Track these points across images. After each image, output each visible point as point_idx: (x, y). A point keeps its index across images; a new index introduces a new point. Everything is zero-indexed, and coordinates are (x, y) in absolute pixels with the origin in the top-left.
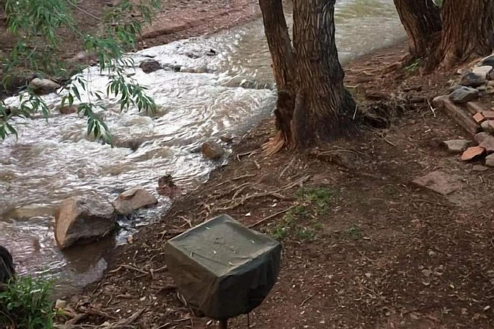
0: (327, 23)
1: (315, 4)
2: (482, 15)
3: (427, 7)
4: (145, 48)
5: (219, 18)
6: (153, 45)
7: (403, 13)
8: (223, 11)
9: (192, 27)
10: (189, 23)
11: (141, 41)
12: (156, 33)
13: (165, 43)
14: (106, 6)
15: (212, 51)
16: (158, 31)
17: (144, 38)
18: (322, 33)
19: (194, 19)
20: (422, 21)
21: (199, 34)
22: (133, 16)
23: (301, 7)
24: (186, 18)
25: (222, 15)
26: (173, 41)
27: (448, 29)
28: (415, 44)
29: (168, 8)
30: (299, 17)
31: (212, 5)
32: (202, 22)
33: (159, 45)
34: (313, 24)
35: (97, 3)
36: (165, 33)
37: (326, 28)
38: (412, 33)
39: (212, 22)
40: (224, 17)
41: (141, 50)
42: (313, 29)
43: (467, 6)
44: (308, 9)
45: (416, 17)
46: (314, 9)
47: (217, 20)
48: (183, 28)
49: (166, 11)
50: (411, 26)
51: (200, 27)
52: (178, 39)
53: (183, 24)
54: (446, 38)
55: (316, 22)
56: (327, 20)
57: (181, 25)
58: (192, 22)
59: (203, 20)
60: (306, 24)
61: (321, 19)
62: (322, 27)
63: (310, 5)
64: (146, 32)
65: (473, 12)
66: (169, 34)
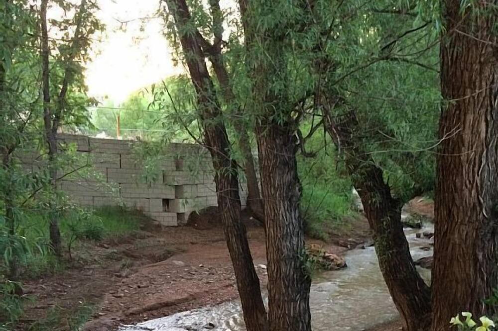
0: (302, 312)
1: (289, 294)
2: (470, 300)
3: (419, 288)
4: (146, 320)
5: (223, 289)
6: (154, 317)
7: (395, 294)
8: (228, 282)
9: (195, 299)
10: (191, 295)
11: (142, 313)
12: (157, 306)
13: (166, 316)
14: (114, 277)
15: (210, 324)
16: (161, 304)
17: (145, 310)
18: (297, 322)
19: (198, 291)
20: (414, 302)
21: (201, 305)
22: (139, 287)
23: (275, 295)
24: (190, 290)
25: (227, 286)
26: (175, 313)
27: (437, 311)
28: (407, 325)
29: (174, 279)
30: (274, 305)
31: (217, 277)
32: (206, 294)
33: (160, 317)
34: (287, 312)
35: (106, 274)
36: (167, 305)
37: (300, 316)
38: (404, 314)
39: (215, 294)
40: (229, 288)
41: (142, 322)
42: (287, 318)
43: (454, 291)
44: (282, 298)
45: (408, 298)
46: (288, 298)
47: (221, 292)
48: (186, 300)
49: (172, 282)
50: (402, 306)
51: (203, 299)
52: (180, 311)
53: (185, 296)
54: (436, 321)
55: (289, 310)
56: (302, 308)
57: (184, 297)
58: (196, 293)
59: (207, 292)
60: (280, 312)
61: (295, 308)
62: (296, 315)
63: (283, 294)
64: (148, 304)
65: (460, 297)
66: (171, 305)
